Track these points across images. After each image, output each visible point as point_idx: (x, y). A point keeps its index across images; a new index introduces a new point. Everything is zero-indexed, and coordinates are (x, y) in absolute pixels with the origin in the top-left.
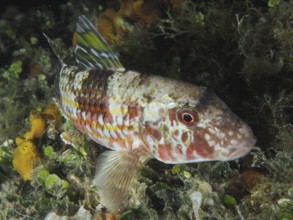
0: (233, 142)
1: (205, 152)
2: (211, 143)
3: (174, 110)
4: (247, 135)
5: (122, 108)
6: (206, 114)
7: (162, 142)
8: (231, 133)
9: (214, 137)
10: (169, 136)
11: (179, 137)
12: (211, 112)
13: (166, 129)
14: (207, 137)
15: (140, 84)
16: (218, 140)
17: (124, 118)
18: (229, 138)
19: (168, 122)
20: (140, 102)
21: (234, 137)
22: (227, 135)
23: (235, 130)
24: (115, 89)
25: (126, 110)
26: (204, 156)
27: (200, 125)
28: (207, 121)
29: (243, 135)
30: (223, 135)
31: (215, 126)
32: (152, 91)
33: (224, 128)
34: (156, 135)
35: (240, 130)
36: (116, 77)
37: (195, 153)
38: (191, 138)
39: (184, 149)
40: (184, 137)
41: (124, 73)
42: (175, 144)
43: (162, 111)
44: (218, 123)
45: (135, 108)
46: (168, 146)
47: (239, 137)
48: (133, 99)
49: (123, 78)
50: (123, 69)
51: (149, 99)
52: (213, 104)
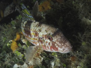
0: (63, 47)
1: (55, 49)
2: (57, 47)
3: (46, 35)
4: (68, 45)
5: (34, 33)
6: (55, 37)
7: (43, 44)
8: (63, 44)
9: (57, 45)
10: (45, 43)
11: (48, 44)
12: (57, 37)
13: (44, 41)
14: (56, 45)
15: (39, 26)
16: (59, 46)
17: (34, 36)
18: (62, 46)
19: (45, 39)
20: (38, 31)
21: (64, 45)
22: (61, 45)
23: (64, 43)
24: (32, 27)
25: (35, 34)
26: (55, 50)
27: (53, 41)
28: (55, 40)
29: (66, 45)
30: (60, 45)
31: (58, 41)
32: (41, 29)
33: (60, 42)
34: (42, 42)
35: (66, 43)
36: (33, 23)
37: (52, 49)
38: (51, 44)
39: (49, 47)
40: (49, 44)
41: (35, 22)
42: (47, 46)
43: (43, 35)
44: (59, 41)
45: (37, 33)
46: (45, 46)
47: (65, 46)
48: (36, 30)
49: (34, 24)
50: (35, 21)
51: (40, 31)
52: (58, 34)
